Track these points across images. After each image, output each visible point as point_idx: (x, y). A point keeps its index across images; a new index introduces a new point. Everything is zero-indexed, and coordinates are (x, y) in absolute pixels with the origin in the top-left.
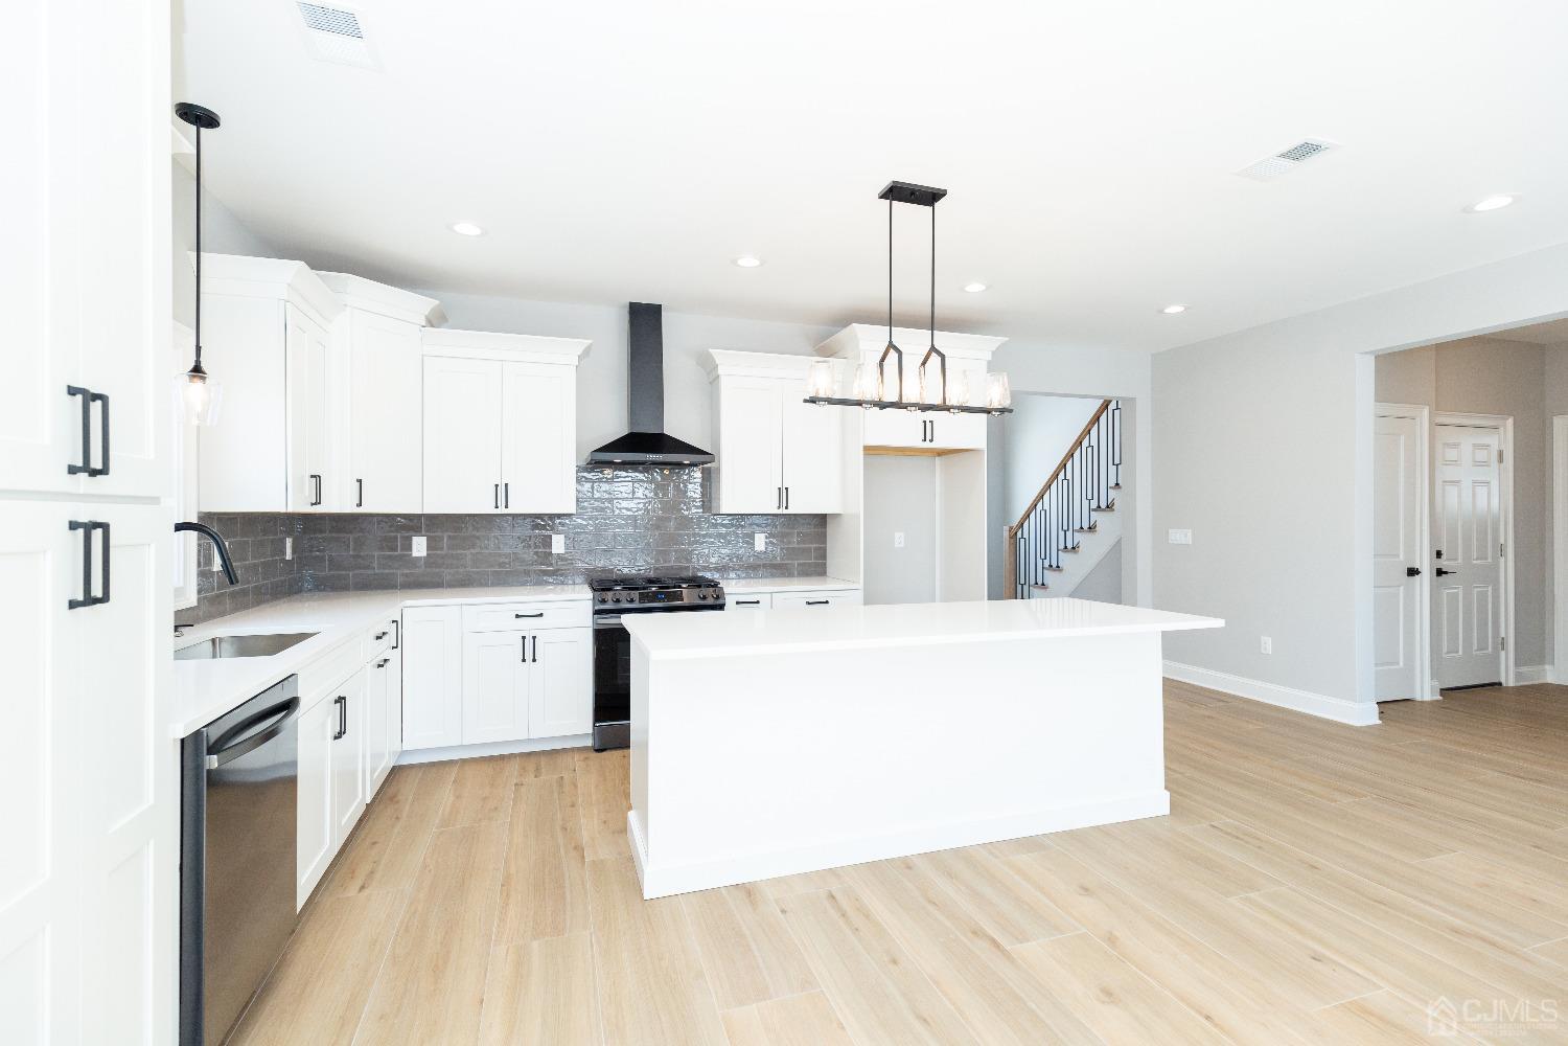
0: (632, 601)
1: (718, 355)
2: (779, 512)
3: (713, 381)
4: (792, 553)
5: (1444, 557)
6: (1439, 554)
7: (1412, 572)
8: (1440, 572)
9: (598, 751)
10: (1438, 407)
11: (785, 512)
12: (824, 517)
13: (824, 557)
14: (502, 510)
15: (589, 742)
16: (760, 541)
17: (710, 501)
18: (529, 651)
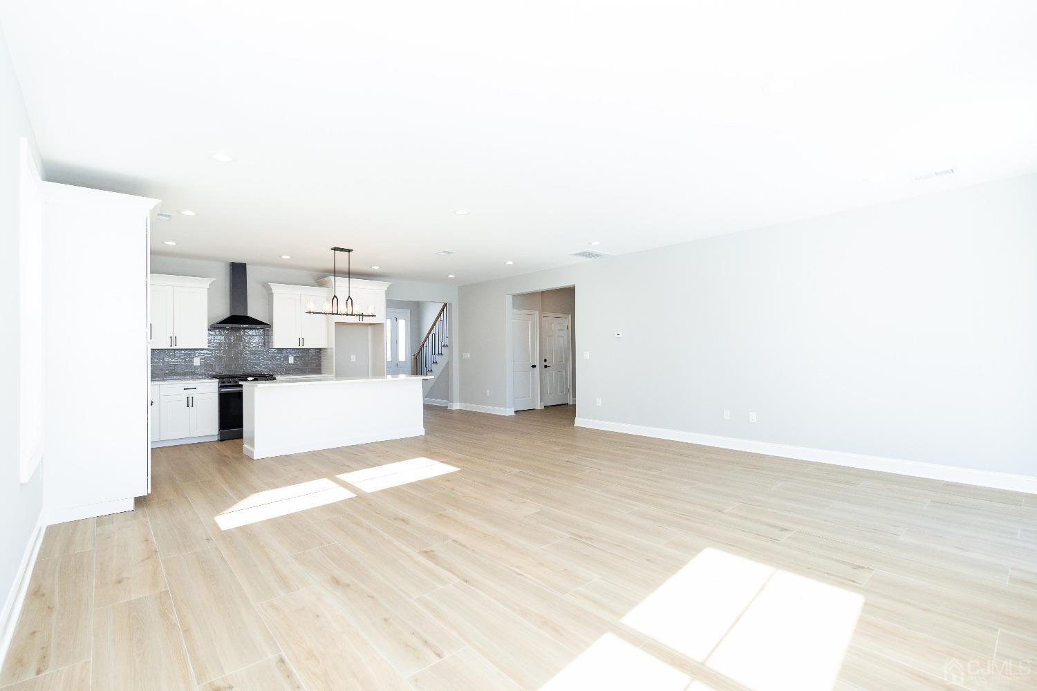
0: (230, 382)
1: (273, 286)
2: (300, 347)
3: (270, 295)
4: (305, 364)
5: (548, 361)
6: (545, 361)
7: (534, 366)
8: (546, 366)
9: (221, 441)
10: (542, 310)
11: (303, 347)
12: (320, 349)
13: (320, 365)
14: (174, 347)
15: (216, 438)
16: (291, 360)
17: (268, 342)
18: (190, 402)
